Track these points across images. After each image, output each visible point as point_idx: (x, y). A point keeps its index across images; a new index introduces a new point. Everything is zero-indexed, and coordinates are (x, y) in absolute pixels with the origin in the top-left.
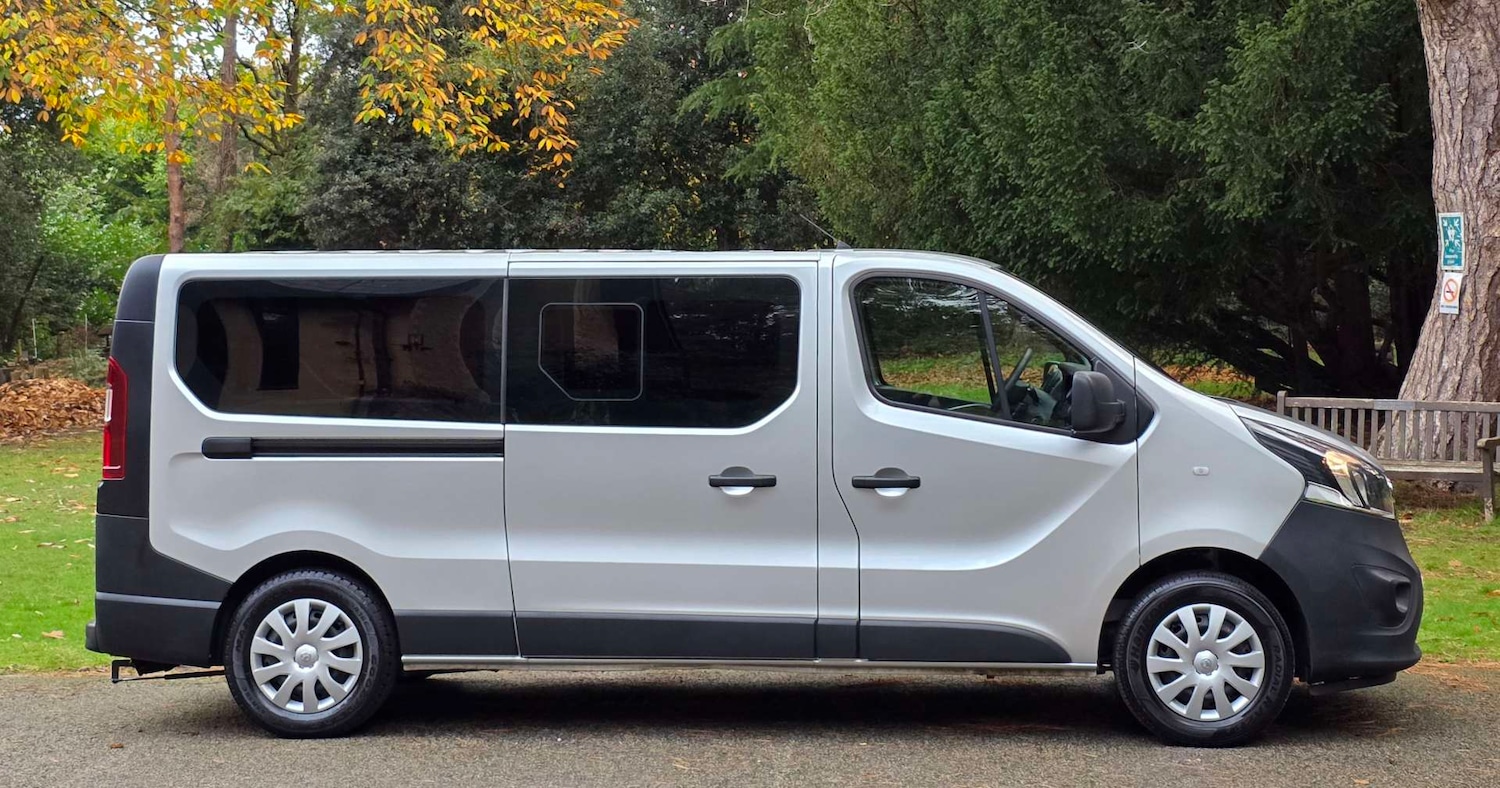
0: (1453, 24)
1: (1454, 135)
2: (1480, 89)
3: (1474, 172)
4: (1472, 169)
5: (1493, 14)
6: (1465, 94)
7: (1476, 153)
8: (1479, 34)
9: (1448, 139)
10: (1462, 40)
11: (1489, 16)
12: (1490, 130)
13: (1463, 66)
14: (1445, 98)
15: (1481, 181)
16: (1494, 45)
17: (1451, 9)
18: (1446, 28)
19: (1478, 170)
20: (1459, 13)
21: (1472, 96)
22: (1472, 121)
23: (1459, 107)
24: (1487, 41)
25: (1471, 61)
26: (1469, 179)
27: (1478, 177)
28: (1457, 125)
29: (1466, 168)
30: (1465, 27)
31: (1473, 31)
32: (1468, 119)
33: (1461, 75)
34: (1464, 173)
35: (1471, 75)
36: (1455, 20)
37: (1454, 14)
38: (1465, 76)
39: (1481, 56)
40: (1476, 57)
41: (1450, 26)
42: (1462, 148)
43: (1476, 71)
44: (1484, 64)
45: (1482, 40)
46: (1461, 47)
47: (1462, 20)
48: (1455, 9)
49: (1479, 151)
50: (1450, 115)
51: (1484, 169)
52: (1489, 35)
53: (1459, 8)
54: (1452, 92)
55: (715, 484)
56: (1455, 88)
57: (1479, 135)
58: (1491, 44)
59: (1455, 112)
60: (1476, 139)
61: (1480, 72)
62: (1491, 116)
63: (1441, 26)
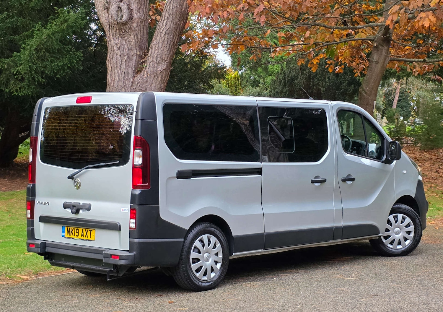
0: (124, 32)
1: (122, 70)
2: (131, 55)
3: (129, 83)
4: (128, 82)
5: (137, 30)
6: (126, 56)
7: (130, 77)
8: (132, 36)
9: (119, 71)
10: (126, 38)
11: (136, 31)
12: (134, 69)
13: (126, 47)
14: (119, 57)
15: (132, 86)
16: (137, 41)
17: (125, 27)
18: (121, 33)
19: (130, 82)
20: (127, 28)
21: (129, 57)
22: (128, 66)
23: (124, 61)
24: (135, 39)
25: (129, 45)
26: (127, 85)
27: (130, 85)
28: (123, 67)
29: (126, 81)
30: (128, 33)
31: (130, 35)
32: (127, 65)
33: (125, 50)
34: (126, 83)
35: (128, 50)
36: (125, 31)
37: (125, 29)
38: (126, 50)
39: (132, 44)
40: (130, 44)
41: (123, 32)
42: (125, 75)
43: (130, 49)
44: (132, 47)
45: (133, 38)
46: (126, 40)
47: (127, 31)
48: (126, 27)
49: (130, 76)
50: (120, 63)
51: (132, 82)
52: (136, 37)
53: (127, 27)
54: (122, 55)
55: (313, 182)
56: (123, 54)
57: (130, 71)
58: (136, 40)
59: (123, 62)
60: (129, 72)
61: (131, 49)
62: (134, 65)
63: (120, 32)
